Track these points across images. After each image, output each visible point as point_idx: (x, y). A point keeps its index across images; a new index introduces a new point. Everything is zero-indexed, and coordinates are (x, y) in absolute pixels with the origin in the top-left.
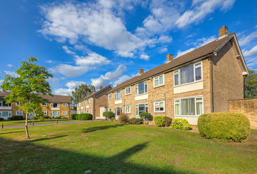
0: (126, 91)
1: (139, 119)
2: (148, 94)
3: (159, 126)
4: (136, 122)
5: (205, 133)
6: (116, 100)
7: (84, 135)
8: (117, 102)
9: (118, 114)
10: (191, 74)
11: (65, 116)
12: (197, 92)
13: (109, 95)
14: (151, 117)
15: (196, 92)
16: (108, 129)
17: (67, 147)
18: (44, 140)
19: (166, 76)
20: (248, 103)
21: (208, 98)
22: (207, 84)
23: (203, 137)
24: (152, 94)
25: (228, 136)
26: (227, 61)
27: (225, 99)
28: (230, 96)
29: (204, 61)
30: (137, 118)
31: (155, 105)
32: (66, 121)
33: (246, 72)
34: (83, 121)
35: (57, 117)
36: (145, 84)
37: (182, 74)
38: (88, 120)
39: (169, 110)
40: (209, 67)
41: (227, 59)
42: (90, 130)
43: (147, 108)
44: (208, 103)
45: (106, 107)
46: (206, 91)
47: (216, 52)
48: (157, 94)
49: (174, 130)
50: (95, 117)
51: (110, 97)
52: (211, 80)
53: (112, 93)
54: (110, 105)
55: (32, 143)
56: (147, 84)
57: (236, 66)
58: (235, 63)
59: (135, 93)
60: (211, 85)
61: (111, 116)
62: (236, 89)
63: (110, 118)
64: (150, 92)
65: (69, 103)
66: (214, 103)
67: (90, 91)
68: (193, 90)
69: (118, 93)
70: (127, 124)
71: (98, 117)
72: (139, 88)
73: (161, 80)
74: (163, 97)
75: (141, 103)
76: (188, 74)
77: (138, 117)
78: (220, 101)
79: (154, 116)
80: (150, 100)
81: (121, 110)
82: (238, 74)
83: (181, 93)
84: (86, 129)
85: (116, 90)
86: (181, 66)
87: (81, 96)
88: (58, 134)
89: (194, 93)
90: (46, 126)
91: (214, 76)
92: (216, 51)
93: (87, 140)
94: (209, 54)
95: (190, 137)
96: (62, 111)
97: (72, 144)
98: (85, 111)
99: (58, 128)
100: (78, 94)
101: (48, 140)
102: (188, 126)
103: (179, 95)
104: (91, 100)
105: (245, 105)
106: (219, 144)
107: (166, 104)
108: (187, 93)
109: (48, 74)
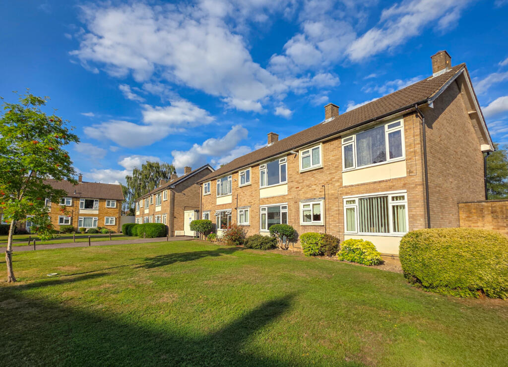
0: (240, 177)
1: (267, 238)
2: (287, 185)
3: (311, 255)
4: (262, 244)
5: (420, 275)
6: (219, 196)
7: (144, 274)
8: (220, 201)
9: (223, 225)
10: (380, 146)
11: (109, 228)
12: (394, 184)
13: (206, 185)
14: (294, 235)
15: (391, 184)
16: (201, 260)
17: (100, 307)
18: (49, 286)
19: (327, 147)
20: (498, 210)
21: (418, 197)
22: (414, 168)
23: (414, 283)
24: (295, 184)
25: (473, 283)
26: (452, 121)
27: (451, 199)
28: (461, 194)
29: (408, 118)
30: (264, 236)
31: (301, 208)
32: (109, 239)
33: (488, 144)
34: (147, 239)
35: (92, 229)
36: (281, 164)
37: (360, 144)
38: (158, 237)
39: (333, 221)
40: (417, 131)
41: (451, 117)
42: (162, 261)
43: (284, 214)
44: (418, 206)
45: (197, 211)
46: (413, 181)
47: (431, 100)
48: (307, 186)
49: (346, 264)
50: (173, 232)
51: (207, 189)
52: (423, 159)
53: (212, 180)
54: (206, 207)
55: (17, 292)
56: (286, 163)
57: (469, 132)
58: (466, 125)
59: (259, 182)
60: (423, 169)
61: (207, 229)
62: (471, 179)
63: (206, 233)
64: (293, 182)
65: (120, 200)
66: (430, 207)
67: (164, 175)
68: (384, 179)
69: (224, 182)
70: (243, 249)
71: (181, 231)
72: (267, 173)
73: (315, 155)
74: (320, 192)
75: (273, 203)
76: (373, 144)
77: (265, 233)
78: (442, 204)
79: (301, 232)
80: (291, 197)
81: (230, 217)
82: (473, 148)
83: (358, 185)
84: (151, 259)
85: (219, 175)
86: (358, 128)
87: (145, 185)
88: (85, 271)
89: (388, 184)
90: (62, 249)
91: (428, 149)
92: (432, 98)
93: (151, 286)
94: (418, 104)
95: (383, 281)
96: (103, 217)
97: (114, 296)
98: (152, 217)
99: (89, 255)
100: (139, 182)
101: (57, 287)
102: (376, 256)
103: (355, 189)
104: (166, 195)
105: (492, 213)
106: (454, 301)
107: (327, 208)
108: (372, 186)
109: (67, 135)
